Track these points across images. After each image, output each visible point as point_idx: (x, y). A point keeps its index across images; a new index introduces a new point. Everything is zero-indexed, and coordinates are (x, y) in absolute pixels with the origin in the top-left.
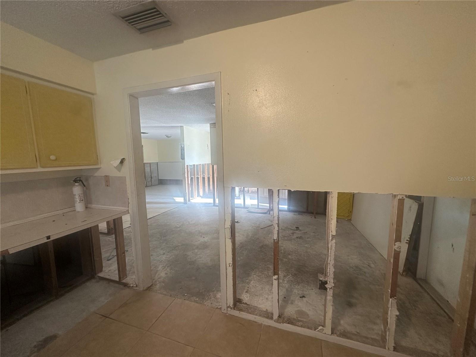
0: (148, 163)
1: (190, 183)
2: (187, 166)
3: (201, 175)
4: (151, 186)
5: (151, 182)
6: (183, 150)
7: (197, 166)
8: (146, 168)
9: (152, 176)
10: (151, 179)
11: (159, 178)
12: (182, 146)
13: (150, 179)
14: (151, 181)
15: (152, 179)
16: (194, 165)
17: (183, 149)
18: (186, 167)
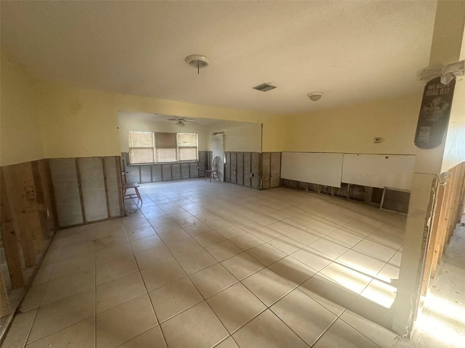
0: (267, 153)
4: (269, 188)
5: (270, 182)
8: (264, 161)
9: (271, 172)
10: (270, 178)
11: (281, 177)
13: (267, 178)
14: (270, 180)
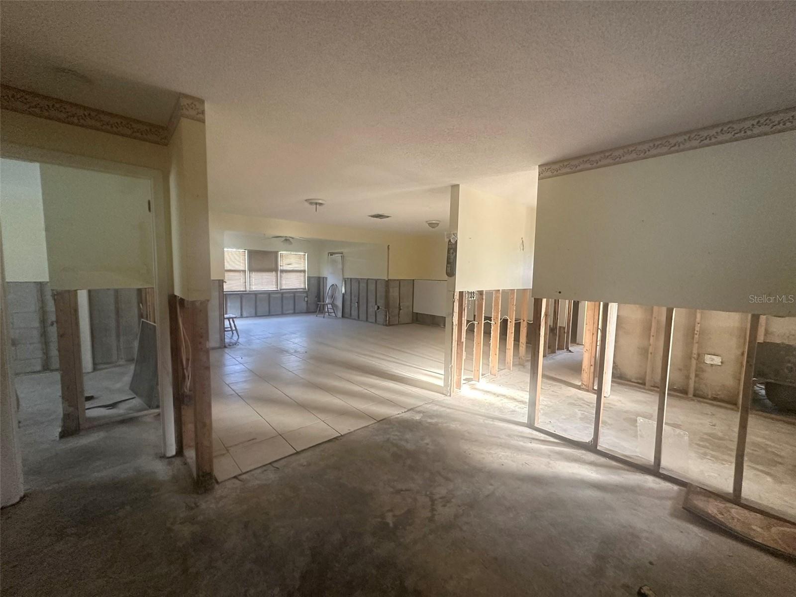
0: (395, 280)
1: (463, 339)
2: (461, 293)
3: (497, 318)
4: (399, 324)
5: (399, 317)
6: (452, 251)
7: (489, 293)
8: (391, 290)
9: (401, 304)
10: (399, 312)
11: (414, 311)
12: (450, 241)
13: (397, 311)
14: (399, 314)
15: (401, 311)
16: (481, 293)
17: (453, 246)
18: (457, 297)
